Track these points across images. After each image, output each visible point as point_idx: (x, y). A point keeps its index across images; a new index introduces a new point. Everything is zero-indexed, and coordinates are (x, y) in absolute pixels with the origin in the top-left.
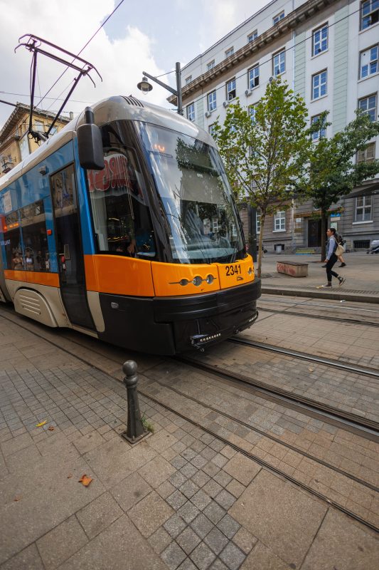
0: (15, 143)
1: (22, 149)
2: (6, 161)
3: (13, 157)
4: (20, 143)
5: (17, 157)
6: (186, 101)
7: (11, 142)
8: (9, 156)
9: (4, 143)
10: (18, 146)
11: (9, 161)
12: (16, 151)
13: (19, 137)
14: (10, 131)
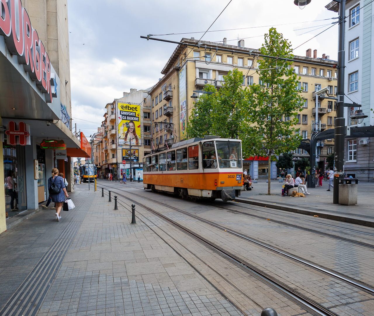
0: (176, 73)
1: (180, 78)
2: (168, 89)
3: (173, 85)
4: (179, 72)
5: (176, 85)
6: (348, 5)
7: (172, 72)
8: (170, 85)
9: (167, 74)
10: (178, 75)
11: (169, 89)
12: (176, 79)
13: (180, 67)
14: (173, 63)
